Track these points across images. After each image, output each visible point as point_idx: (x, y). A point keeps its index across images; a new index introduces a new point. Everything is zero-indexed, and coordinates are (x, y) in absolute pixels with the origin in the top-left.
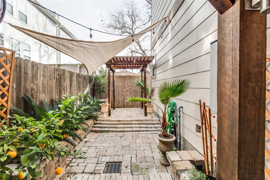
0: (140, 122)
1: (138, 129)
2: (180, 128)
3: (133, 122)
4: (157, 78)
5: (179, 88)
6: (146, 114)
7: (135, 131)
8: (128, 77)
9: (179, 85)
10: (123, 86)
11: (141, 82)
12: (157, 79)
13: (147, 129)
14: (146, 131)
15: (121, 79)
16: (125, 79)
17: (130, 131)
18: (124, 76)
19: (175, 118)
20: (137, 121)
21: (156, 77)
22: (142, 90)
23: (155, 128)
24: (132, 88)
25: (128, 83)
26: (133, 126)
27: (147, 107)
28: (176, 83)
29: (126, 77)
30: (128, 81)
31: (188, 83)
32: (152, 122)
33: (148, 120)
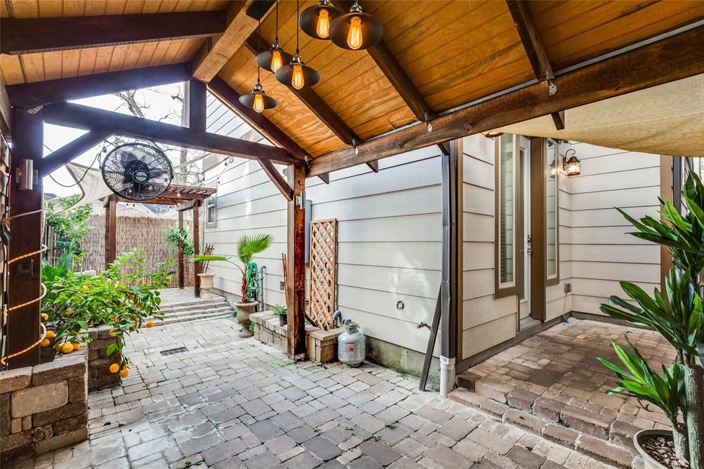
0: (190, 307)
1: (190, 317)
2: (262, 293)
3: (175, 308)
4: (218, 226)
5: (263, 243)
6: (198, 293)
7: (185, 320)
8: (143, 221)
9: (263, 240)
10: (130, 241)
11: (180, 232)
12: (218, 229)
13: (204, 315)
14: (205, 317)
15: (124, 224)
16: (137, 225)
17: (174, 322)
18: (134, 219)
19: (256, 285)
20: (183, 305)
21: (216, 224)
22: (181, 249)
23: (219, 311)
24: (156, 246)
25: (144, 234)
26: (177, 314)
27: (201, 278)
28: (261, 238)
29: (139, 219)
30: (145, 230)
31: (272, 238)
32: (212, 304)
33: (204, 302)
